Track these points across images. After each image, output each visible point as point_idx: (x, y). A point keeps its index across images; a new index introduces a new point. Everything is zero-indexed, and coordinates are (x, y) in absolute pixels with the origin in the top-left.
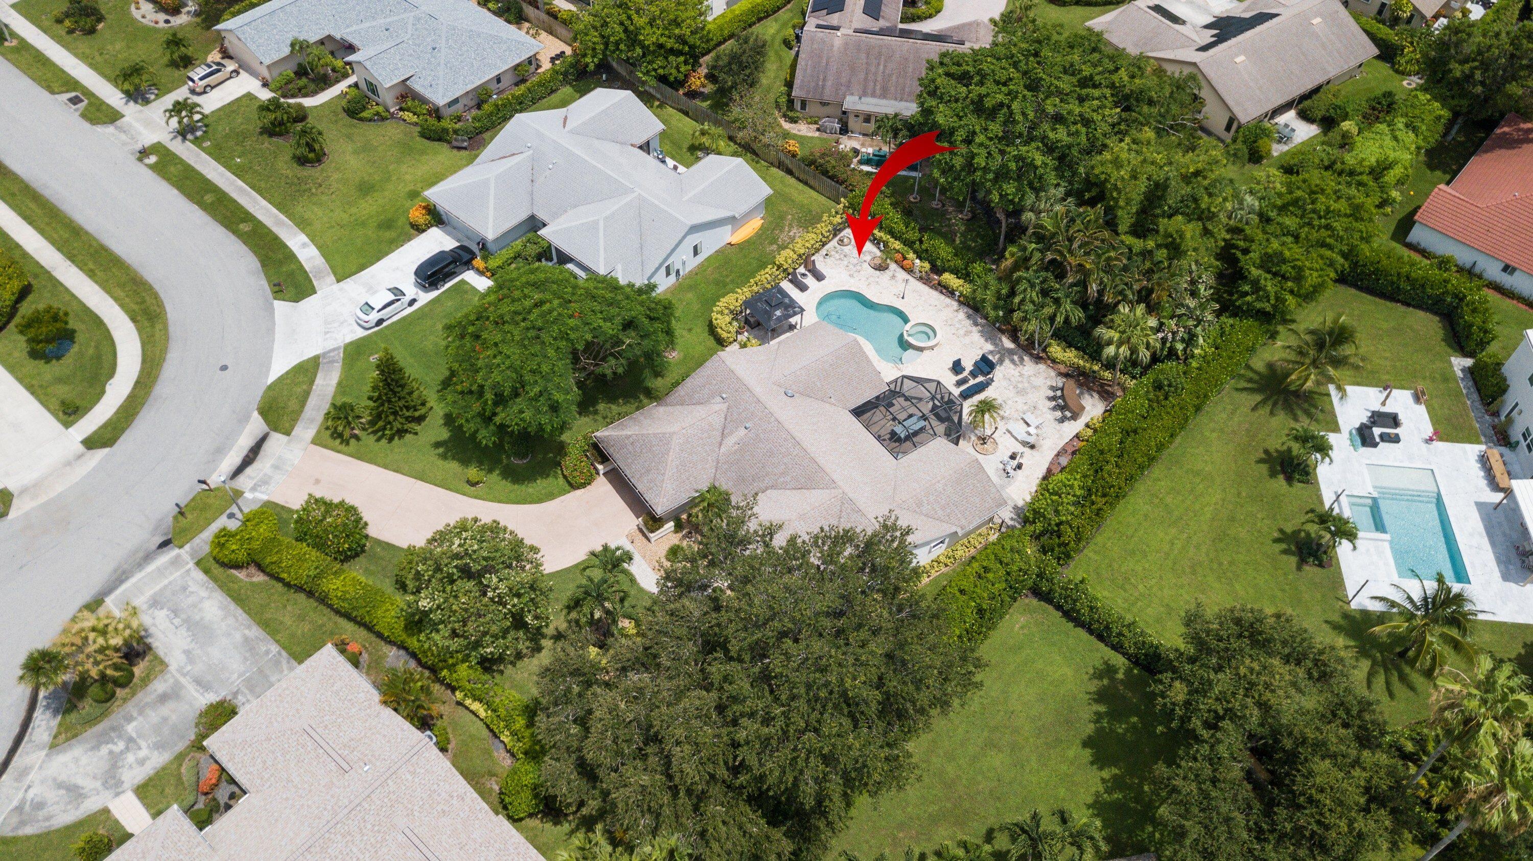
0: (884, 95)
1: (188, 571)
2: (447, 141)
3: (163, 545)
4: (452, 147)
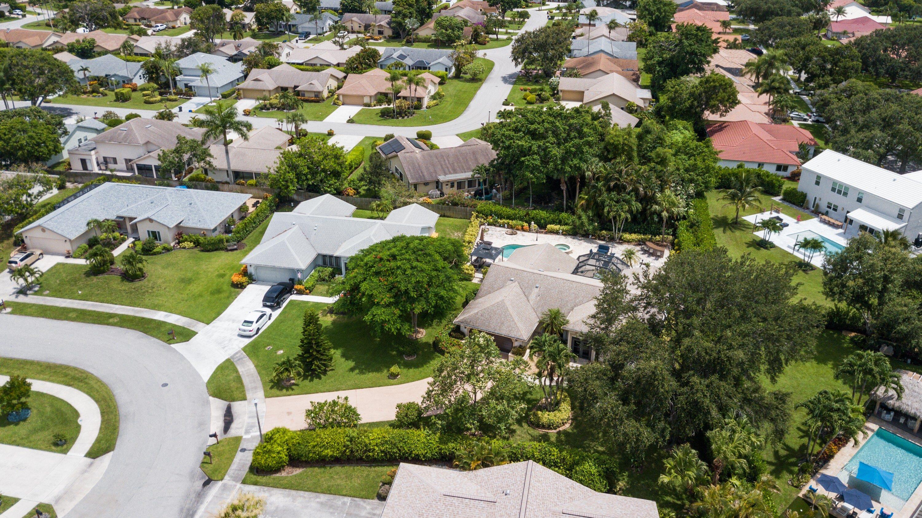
0: (455, 172)
1: (240, 489)
2: (222, 249)
3: (206, 483)
4: (228, 250)
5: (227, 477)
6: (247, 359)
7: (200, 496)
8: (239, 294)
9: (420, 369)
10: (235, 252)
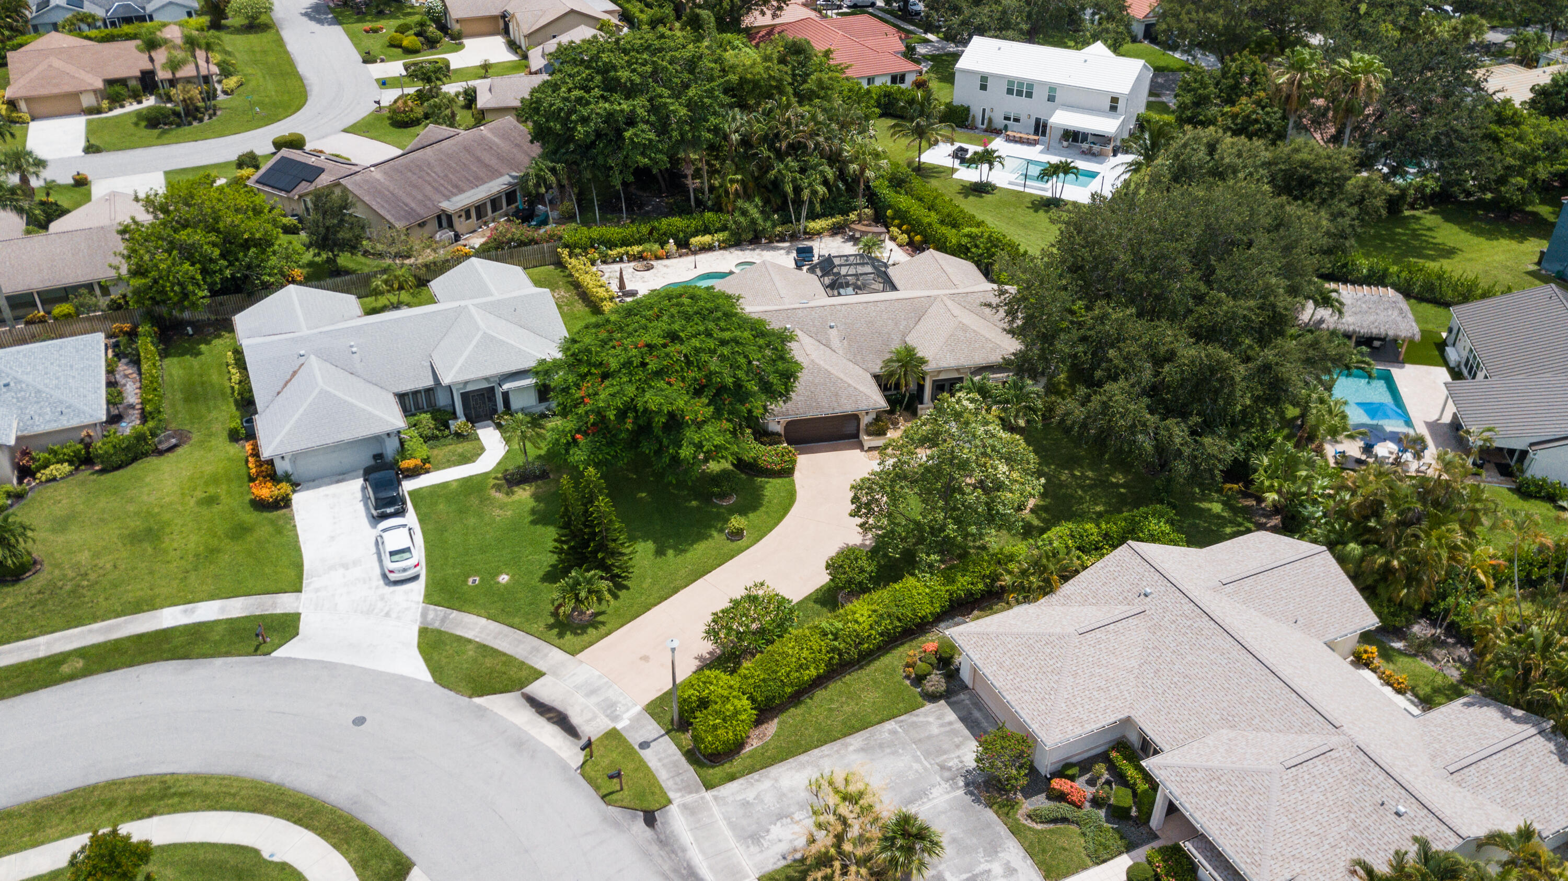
1: (716, 798)
2: (146, 455)
3: (650, 819)
4: (161, 453)
5: (671, 795)
6: (455, 614)
7: (667, 843)
8: (293, 518)
9: (763, 509)
10: (180, 450)
